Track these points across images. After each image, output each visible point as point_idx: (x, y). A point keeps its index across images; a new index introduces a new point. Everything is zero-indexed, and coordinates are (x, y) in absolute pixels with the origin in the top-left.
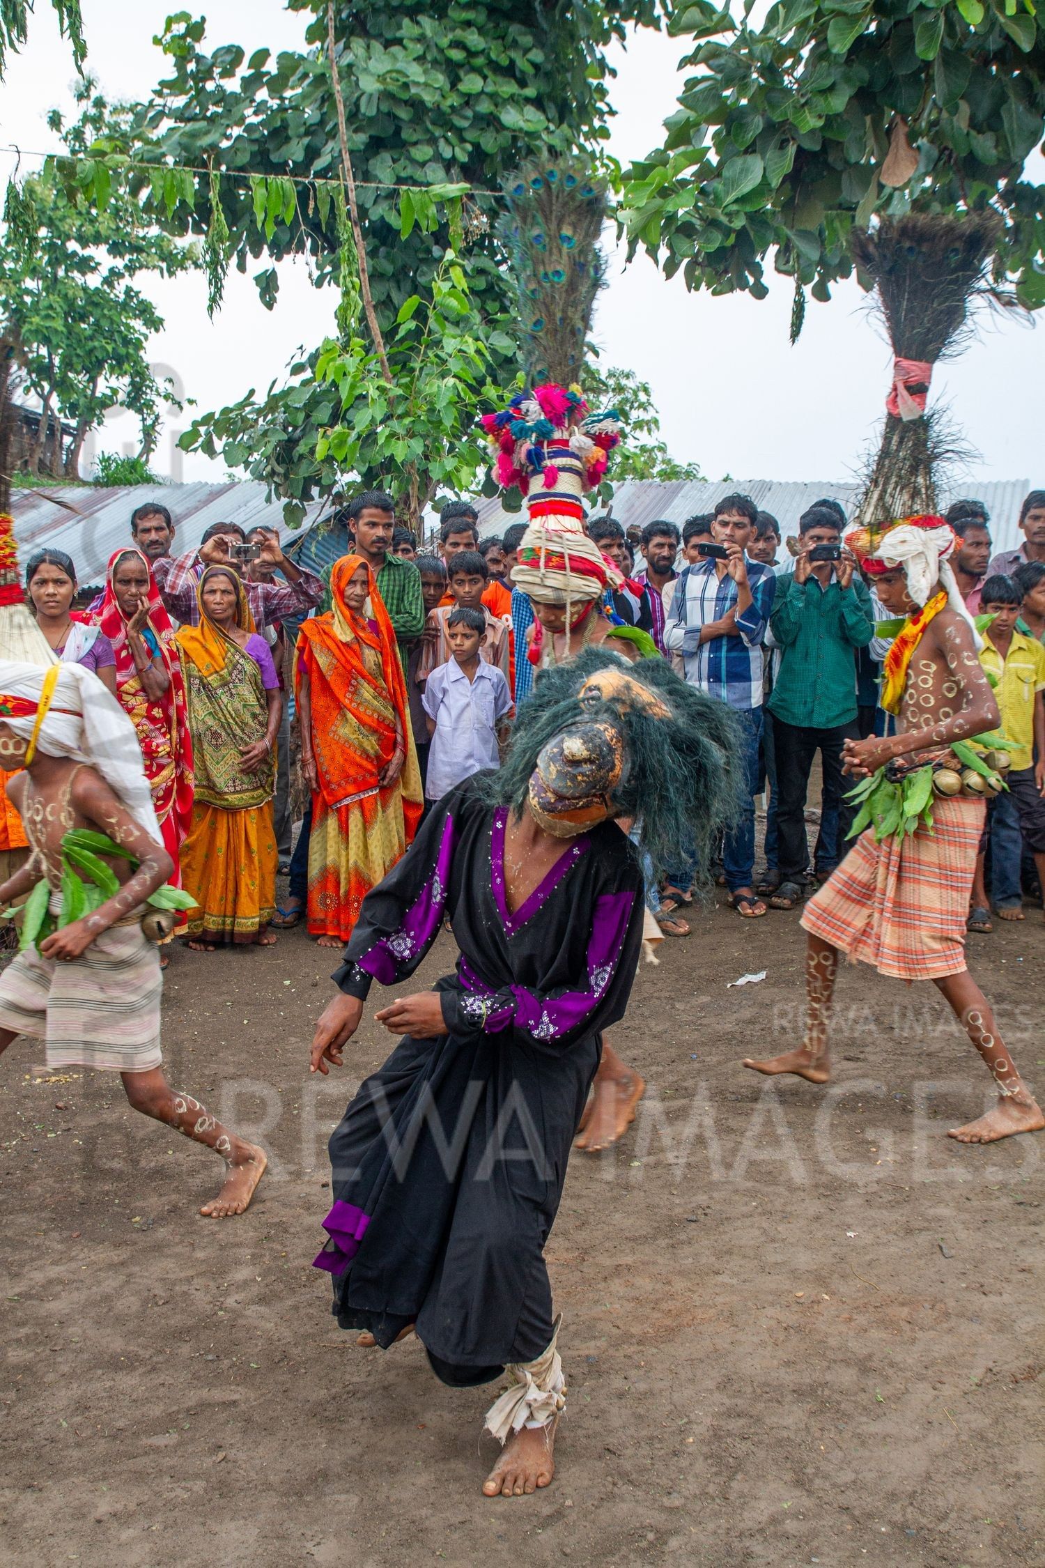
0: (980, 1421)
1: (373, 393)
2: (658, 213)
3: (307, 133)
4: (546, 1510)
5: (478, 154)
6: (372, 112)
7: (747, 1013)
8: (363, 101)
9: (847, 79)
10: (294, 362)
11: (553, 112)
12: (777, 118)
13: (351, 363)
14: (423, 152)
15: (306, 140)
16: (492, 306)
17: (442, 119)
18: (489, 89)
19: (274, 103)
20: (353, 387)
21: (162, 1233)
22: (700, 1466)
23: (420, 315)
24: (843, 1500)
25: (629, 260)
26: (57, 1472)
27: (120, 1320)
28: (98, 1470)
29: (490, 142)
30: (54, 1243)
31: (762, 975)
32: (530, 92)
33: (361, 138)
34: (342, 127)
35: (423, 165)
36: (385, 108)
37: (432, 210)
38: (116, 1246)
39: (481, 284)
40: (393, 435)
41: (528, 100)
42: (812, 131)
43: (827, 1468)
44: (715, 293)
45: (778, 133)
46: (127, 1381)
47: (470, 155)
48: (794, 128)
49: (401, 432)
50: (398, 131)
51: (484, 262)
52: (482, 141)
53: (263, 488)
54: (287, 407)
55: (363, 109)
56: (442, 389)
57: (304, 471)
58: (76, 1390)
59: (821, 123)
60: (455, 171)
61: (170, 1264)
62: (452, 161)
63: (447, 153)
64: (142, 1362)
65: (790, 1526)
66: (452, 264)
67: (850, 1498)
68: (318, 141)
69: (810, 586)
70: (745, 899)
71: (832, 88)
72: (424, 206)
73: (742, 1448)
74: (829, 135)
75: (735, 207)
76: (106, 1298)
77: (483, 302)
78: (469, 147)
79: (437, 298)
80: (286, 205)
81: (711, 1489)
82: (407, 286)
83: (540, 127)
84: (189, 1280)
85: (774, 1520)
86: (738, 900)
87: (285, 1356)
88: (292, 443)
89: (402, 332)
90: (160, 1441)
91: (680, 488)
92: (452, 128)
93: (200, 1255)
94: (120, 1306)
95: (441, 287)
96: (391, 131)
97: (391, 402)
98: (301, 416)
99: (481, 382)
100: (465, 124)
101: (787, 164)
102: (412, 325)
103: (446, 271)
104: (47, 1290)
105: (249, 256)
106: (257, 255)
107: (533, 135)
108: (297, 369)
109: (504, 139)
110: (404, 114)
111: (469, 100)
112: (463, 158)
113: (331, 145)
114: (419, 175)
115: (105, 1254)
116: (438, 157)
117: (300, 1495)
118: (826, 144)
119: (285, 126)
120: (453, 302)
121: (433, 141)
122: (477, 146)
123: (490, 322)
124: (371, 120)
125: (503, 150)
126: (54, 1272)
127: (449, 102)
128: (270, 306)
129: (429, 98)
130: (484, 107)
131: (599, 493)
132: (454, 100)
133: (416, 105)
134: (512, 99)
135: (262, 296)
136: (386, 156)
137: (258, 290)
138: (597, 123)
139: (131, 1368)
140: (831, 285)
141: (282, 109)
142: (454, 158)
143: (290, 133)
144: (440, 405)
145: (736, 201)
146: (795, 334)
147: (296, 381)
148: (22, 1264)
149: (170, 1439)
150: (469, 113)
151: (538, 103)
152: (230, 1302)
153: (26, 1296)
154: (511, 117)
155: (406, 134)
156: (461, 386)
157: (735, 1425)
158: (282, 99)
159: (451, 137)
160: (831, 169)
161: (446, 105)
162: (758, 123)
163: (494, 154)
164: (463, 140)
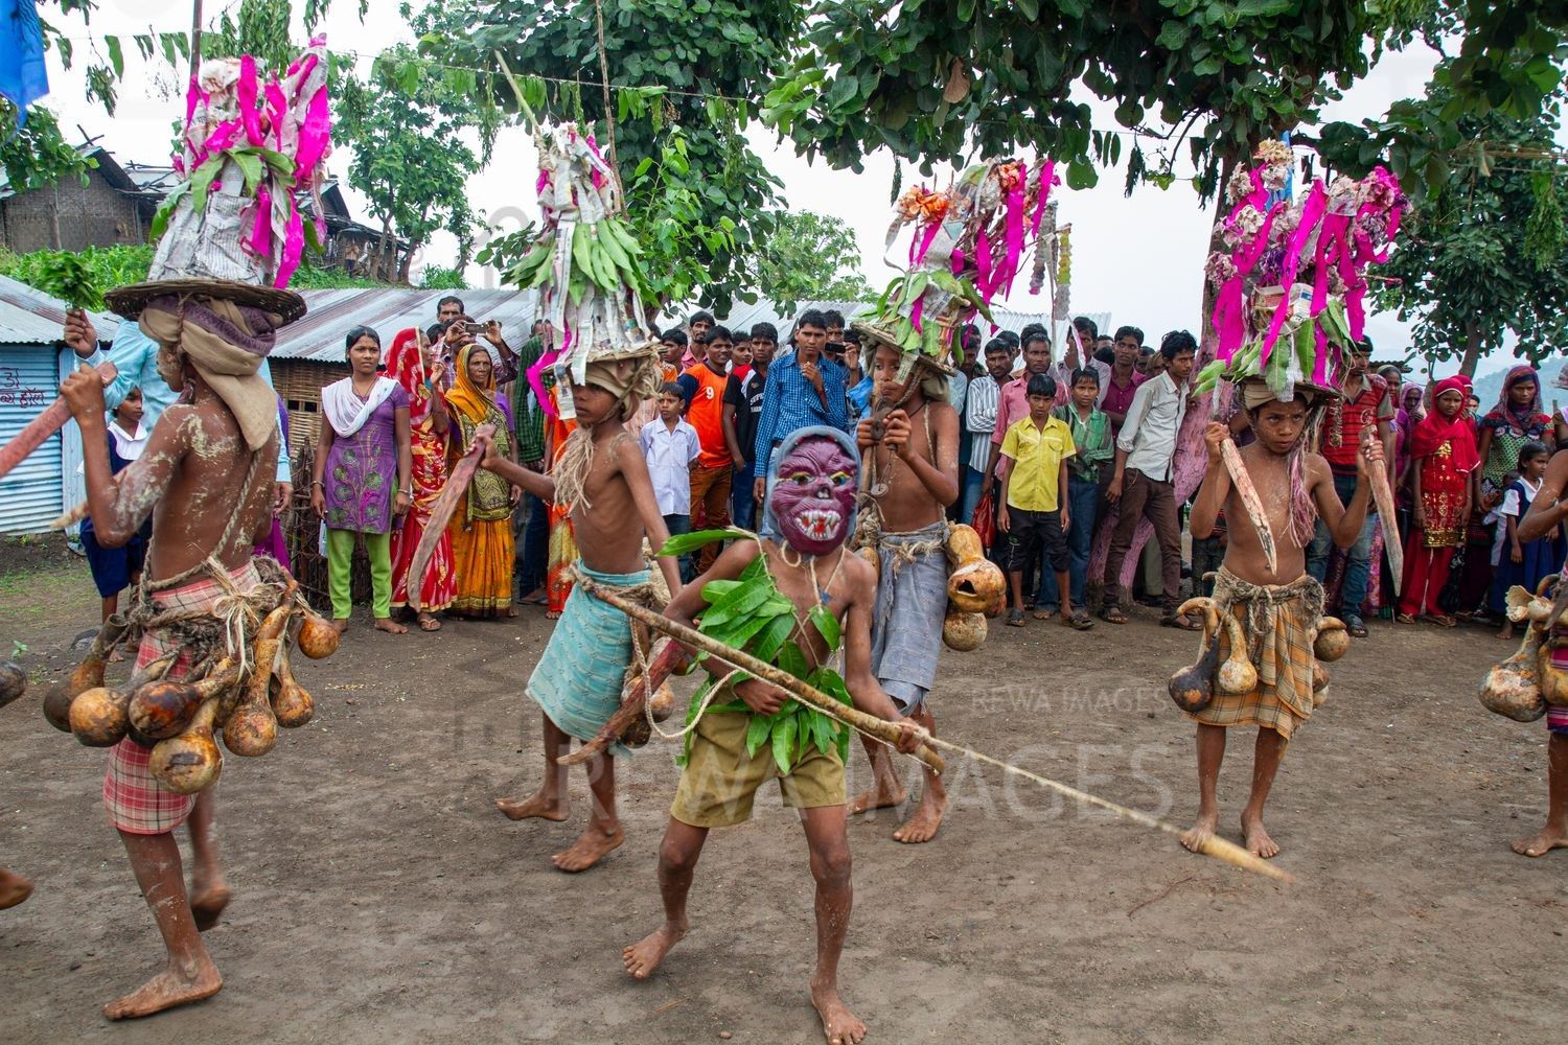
0: (903, 882)
2: (788, 112)
3: (580, 37)
4: (621, 915)
5: (705, 57)
6: (628, 25)
8: (621, 15)
9: (919, 31)
11: (763, 28)
12: (871, 53)
14: (666, 54)
15: (579, 41)
16: (711, 167)
17: (680, 31)
18: (715, 10)
19: (558, 13)
21: (408, 772)
22: (722, 899)
23: (652, 171)
24: (803, 916)
26: (324, 884)
28: (351, 885)
29: (714, 49)
30: (337, 775)
32: (746, 13)
33: (619, 42)
34: (601, 36)
35: (663, 63)
36: (637, 21)
37: (642, 103)
38: (377, 778)
39: (703, 151)
41: (745, 19)
42: (893, 63)
43: (800, 901)
45: (869, 64)
46: (372, 845)
47: (699, 57)
48: (881, 62)
50: (646, 36)
51: (708, 135)
52: (709, 48)
55: (620, 22)
56: (666, 226)
58: (341, 848)
59: (898, 58)
60: (688, 68)
61: (410, 788)
62: (687, 60)
63: (682, 55)
64: (385, 835)
65: (767, 927)
66: (677, 135)
68: (587, 42)
71: (907, 36)
72: (635, 100)
73: (750, 891)
74: (905, 67)
75: (840, 111)
76: (367, 804)
77: (704, 164)
78: (698, 52)
79: (665, 160)
80: (538, 96)
81: (725, 909)
82: (650, 150)
83: (750, 40)
84: (421, 797)
85: (758, 924)
87: (476, 837)
89: (638, 184)
90: (390, 873)
92: (687, 37)
93: (430, 785)
94: (374, 808)
95: (667, 152)
96: (641, 38)
99: (695, 223)
100: (696, 34)
101: (875, 83)
102: (645, 179)
103: (672, 141)
104: (329, 797)
106: (540, 123)
107: (746, 45)
109: (725, 47)
110: (651, 26)
111: (701, 17)
112: (694, 59)
113: (597, 45)
114: (660, 70)
115: (368, 782)
116: (675, 58)
117: (471, 902)
118: (904, 73)
119: (564, 30)
120: (676, 164)
121: (672, 46)
122: (703, 51)
123: (709, 179)
124: (627, 30)
125: (725, 54)
126: (334, 789)
127: (685, 19)
129: (669, 16)
130: (711, 23)
132: (689, 17)
133: (660, 20)
134: (733, 18)
136: (637, 56)
138: (801, 36)
139: (378, 839)
141: (563, 18)
142: (687, 59)
143: (568, 35)
144: (662, 238)
145: (841, 107)
148: (315, 784)
149: (398, 872)
150: (700, 27)
151: (752, 21)
152: (446, 809)
153: (317, 801)
154: (730, 32)
155: (652, 40)
156: (677, 225)
157: (749, 880)
158: (564, 10)
159: (685, 43)
160: (911, 90)
161: (683, 21)
162: (858, 56)
163: (716, 59)
164: (694, 46)
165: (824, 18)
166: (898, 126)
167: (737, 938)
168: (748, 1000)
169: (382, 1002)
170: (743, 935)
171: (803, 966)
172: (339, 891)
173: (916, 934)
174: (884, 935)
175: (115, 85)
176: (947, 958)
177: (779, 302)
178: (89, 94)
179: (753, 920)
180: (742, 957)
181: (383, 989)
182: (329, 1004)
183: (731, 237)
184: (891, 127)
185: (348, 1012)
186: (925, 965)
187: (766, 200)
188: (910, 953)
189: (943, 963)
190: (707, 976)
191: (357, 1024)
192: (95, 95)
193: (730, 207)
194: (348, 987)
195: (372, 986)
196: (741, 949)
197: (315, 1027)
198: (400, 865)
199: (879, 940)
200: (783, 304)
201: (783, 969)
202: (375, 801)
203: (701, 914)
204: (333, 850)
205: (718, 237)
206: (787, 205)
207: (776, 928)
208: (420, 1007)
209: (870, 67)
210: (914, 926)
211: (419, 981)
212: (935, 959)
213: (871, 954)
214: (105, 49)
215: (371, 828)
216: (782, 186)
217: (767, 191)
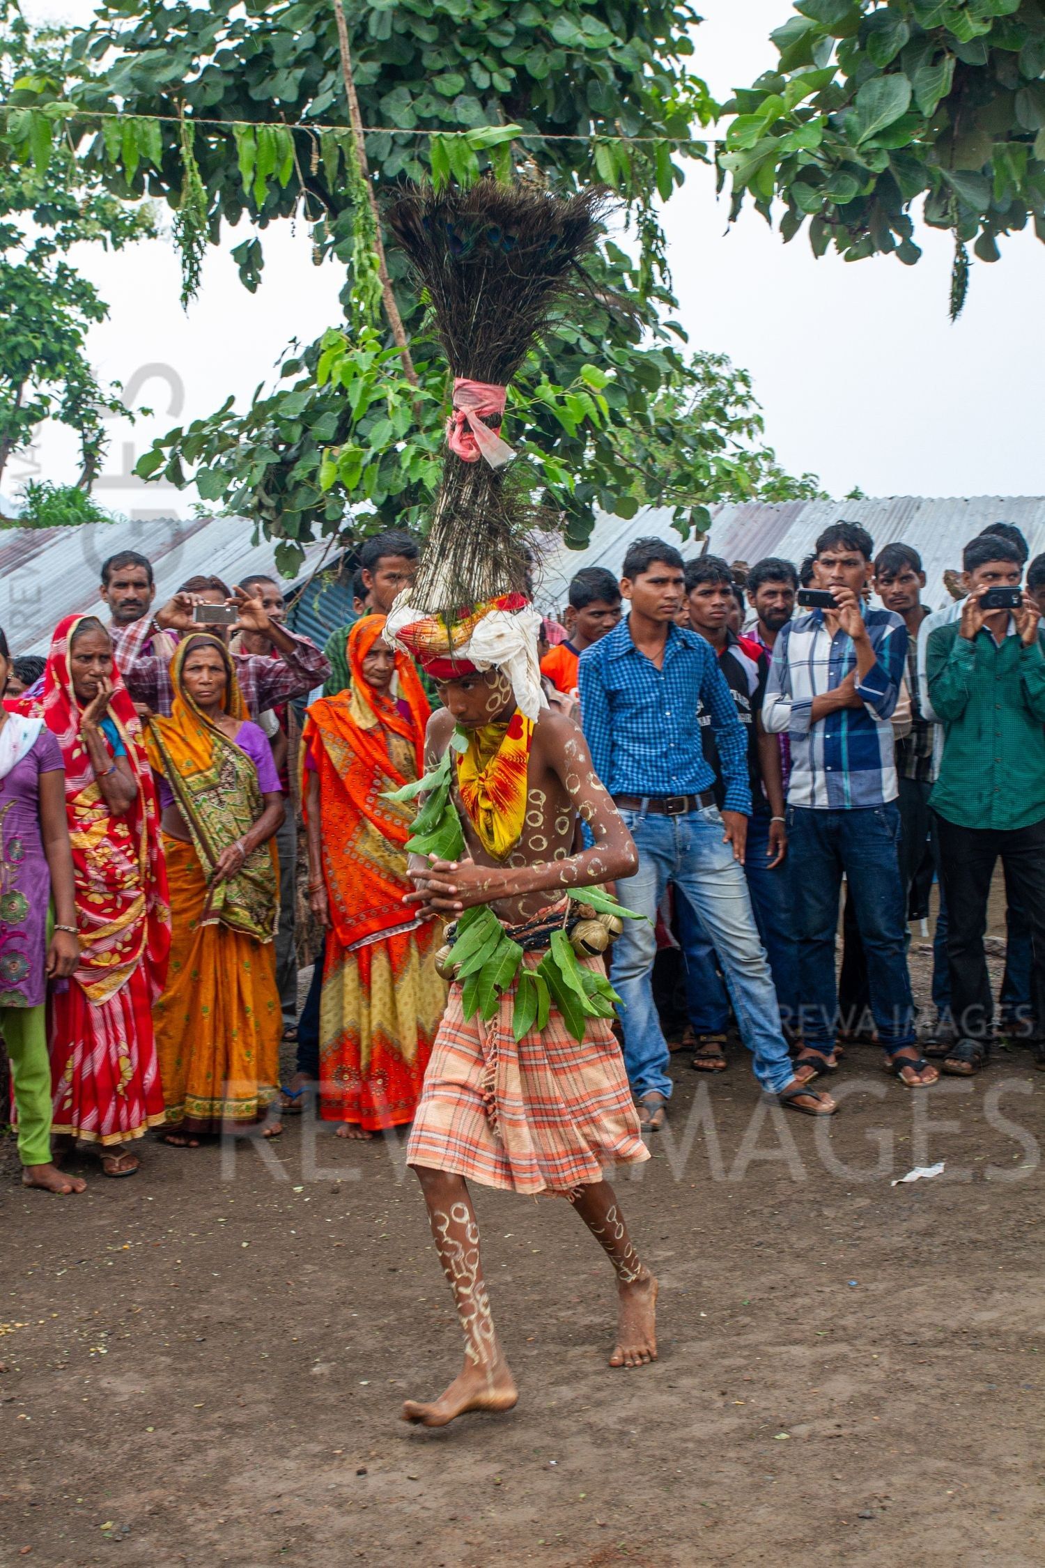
1: (393, 399)
2: (772, 155)
3: (299, 63)
5: (524, 80)
6: (386, 35)
7: (921, 1222)
8: (373, 19)
10: (285, 359)
11: (619, 22)
12: (927, 24)
13: (364, 359)
14: (451, 83)
15: (299, 73)
17: (474, 37)
19: (254, 23)
20: (366, 391)
21: (143, 1544)
25: (733, 217)
29: (539, 65)
31: (939, 1168)
33: (372, 68)
34: (345, 53)
35: (451, 99)
36: (401, 27)
37: (473, 162)
40: (421, 453)
41: (585, 8)
42: (976, 40)
44: (848, 258)
45: (929, 44)
47: (512, 81)
48: (953, 38)
49: (431, 448)
50: (418, 55)
52: (528, 63)
53: (249, 526)
54: (278, 419)
55: (373, 31)
57: (301, 502)
59: (986, 29)
60: (493, 103)
62: (490, 92)
63: (483, 82)
68: (314, 72)
69: (982, 642)
70: (909, 1062)
72: (461, 157)
74: (997, 44)
75: (874, 144)
78: (512, 73)
80: (281, 160)
83: (604, 42)
86: (900, 1064)
88: (286, 465)
92: (489, 48)
96: (410, 56)
97: (417, 410)
98: (297, 431)
100: (506, 42)
101: (943, 84)
105: (224, 222)
106: (234, 221)
107: (595, 53)
108: (290, 368)
109: (556, 59)
110: (426, 35)
112: (504, 87)
113: (331, 77)
114: (446, 114)
116: (471, 88)
118: (994, 55)
119: (268, 53)
121: (464, 67)
122: (521, 70)
124: (383, 45)
125: (554, 73)
127: (483, 16)
128: (252, 286)
129: (457, 11)
131: (692, 521)
133: (442, 20)
134: (567, 9)
135: (242, 274)
136: (403, 90)
137: (237, 267)
138: (675, 34)
140: (1000, 239)
141: (264, 30)
142: (492, 87)
143: (277, 61)
145: (876, 136)
146: (957, 306)
147: (289, 384)
150: (510, 28)
151: (599, 11)
154: (565, 30)
155: (430, 61)
158: (264, 16)
159: (488, 60)
160: (1001, 89)
161: (479, 19)
162: (902, 32)
163: (544, 81)
164: (503, 64)
183: (603, 401)
187: (648, 331)
193: (587, 347)
200: (686, 515)
205: (580, 404)
206: (684, 337)
209: (929, 50)
216: (673, 303)
217: (649, 316)
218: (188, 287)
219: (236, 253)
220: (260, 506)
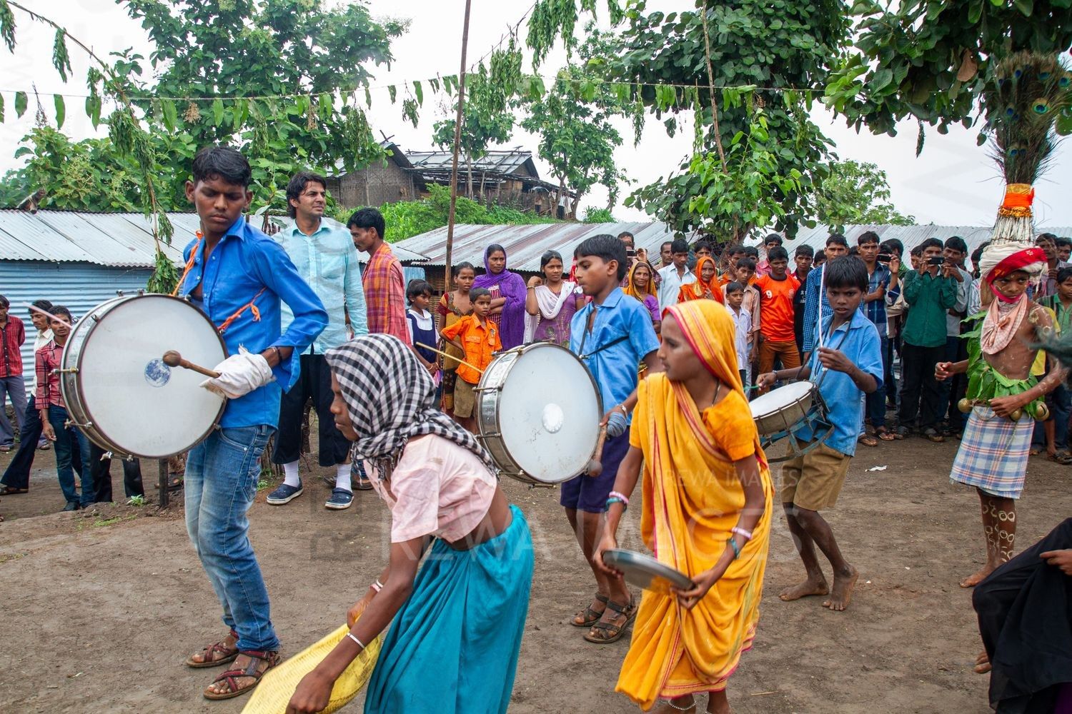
1: (717, 179)
2: (842, 97)
3: (693, 53)
5: (778, 59)
6: (725, 42)
8: (720, 37)
9: (938, 33)
10: (682, 163)
11: (819, 36)
12: (901, 52)
13: (707, 164)
14: (749, 60)
15: (692, 56)
16: (783, 135)
17: (760, 43)
18: (786, 26)
19: (678, 38)
20: (707, 176)
22: (792, 628)
23: (743, 140)
24: (849, 645)
25: (835, 117)
27: (566, 557)
29: (784, 53)
31: (885, 468)
32: (807, 27)
33: (719, 55)
34: (708, 52)
35: (749, 66)
36: (731, 40)
37: (739, 98)
39: (778, 124)
40: (726, 200)
41: (806, 31)
42: (918, 57)
43: (845, 635)
45: (901, 59)
46: (566, 575)
47: (774, 60)
48: (909, 57)
49: (730, 198)
50: (738, 49)
51: (781, 113)
52: (781, 53)
53: (664, 225)
54: (677, 185)
55: (720, 41)
56: (753, 177)
57: (684, 217)
58: (547, 575)
59: (922, 54)
60: (766, 68)
62: (766, 63)
63: (762, 60)
65: (823, 649)
66: (760, 115)
67: (853, 645)
68: (698, 56)
69: (926, 277)
70: (883, 432)
71: (929, 37)
72: (735, 96)
73: (812, 625)
74: (928, 59)
75: (879, 94)
76: (562, 550)
77: (779, 133)
78: (774, 56)
79: (752, 132)
80: (671, 97)
81: (795, 635)
82: (740, 125)
83: (810, 46)
85: (817, 647)
88: (679, 203)
89: (734, 149)
90: (578, 593)
91: (886, 228)
92: (765, 47)
94: (567, 553)
95: (754, 127)
96: (734, 50)
97: (726, 184)
98: (684, 190)
99: (773, 174)
100: (773, 45)
101: (905, 73)
102: (739, 146)
103: (757, 119)
105: (662, 112)
106: (666, 111)
107: (807, 50)
108: (684, 167)
109: (792, 51)
110: (741, 42)
111: (775, 32)
112: (770, 62)
113: (704, 58)
114: (747, 72)
115: (562, 537)
116: (757, 62)
118: (927, 64)
119: (682, 49)
120: (760, 135)
121: (756, 54)
122: (778, 55)
123: (781, 142)
124: (724, 46)
125: (792, 57)
127: (764, 35)
128: (671, 136)
129: (753, 34)
130: (783, 36)
132: (767, 33)
133: (747, 37)
134: (798, 31)
135: (668, 131)
136: (731, 63)
137: (666, 128)
138: (846, 38)
139: (569, 572)
141: (682, 41)
143: (685, 52)
144: (750, 185)
145: (880, 91)
146: (919, 151)
147: (683, 172)
149: (583, 593)
150: (775, 39)
151: (812, 32)
154: (796, 41)
155: (742, 52)
156: (761, 176)
157: (810, 618)
158: (681, 36)
159: (765, 52)
160: (932, 75)
161: (763, 36)
162: (892, 55)
163: (786, 60)
164: (771, 53)
165: (867, 30)
166: (921, 102)
167: (803, 655)
168: (810, 694)
169: (575, 669)
170: (808, 654)
171: (849, 677)
172: (547, 601)
173: (930, 666)
174: (907, 664)
175: (418, 110)
176: (954, 685)
177: (832, 226)
178: (404, 116)
179: (814, 644)
180: (806, 667)
181: (576, 661)
182: (543, 666)
183: (798, 183)
184: (917, 102)
185: (555, 672)
186: (937, 687)
187: (823, 156)
188: (926, 678)
189: (951, 688)
190: (783, 676)
191: (560, 678)
192: (407, 117)
193: (797, 162)
194: (555, 657)
195: (569, 659)
196: (805, 661)
197: (536, 678)
198: (583, 589)
199: (903, 667)
201: (835, 677)
202: (567, 549)
203: (778, 636)
204: (542, 576)
205: (790, 183)
206: (838, 159)
207: (830, 651)
208: (599, 674)
209: (901, 61)
210: (929, 660)
211: (597, 659)
212: (944, 683)
213: (897, 675)
214: (413, 89)
215: (565, 565)
216: (834, 145)
217: (824, 149)
218: (637, 140)
219: (666, 123)
220: (670, 218)
